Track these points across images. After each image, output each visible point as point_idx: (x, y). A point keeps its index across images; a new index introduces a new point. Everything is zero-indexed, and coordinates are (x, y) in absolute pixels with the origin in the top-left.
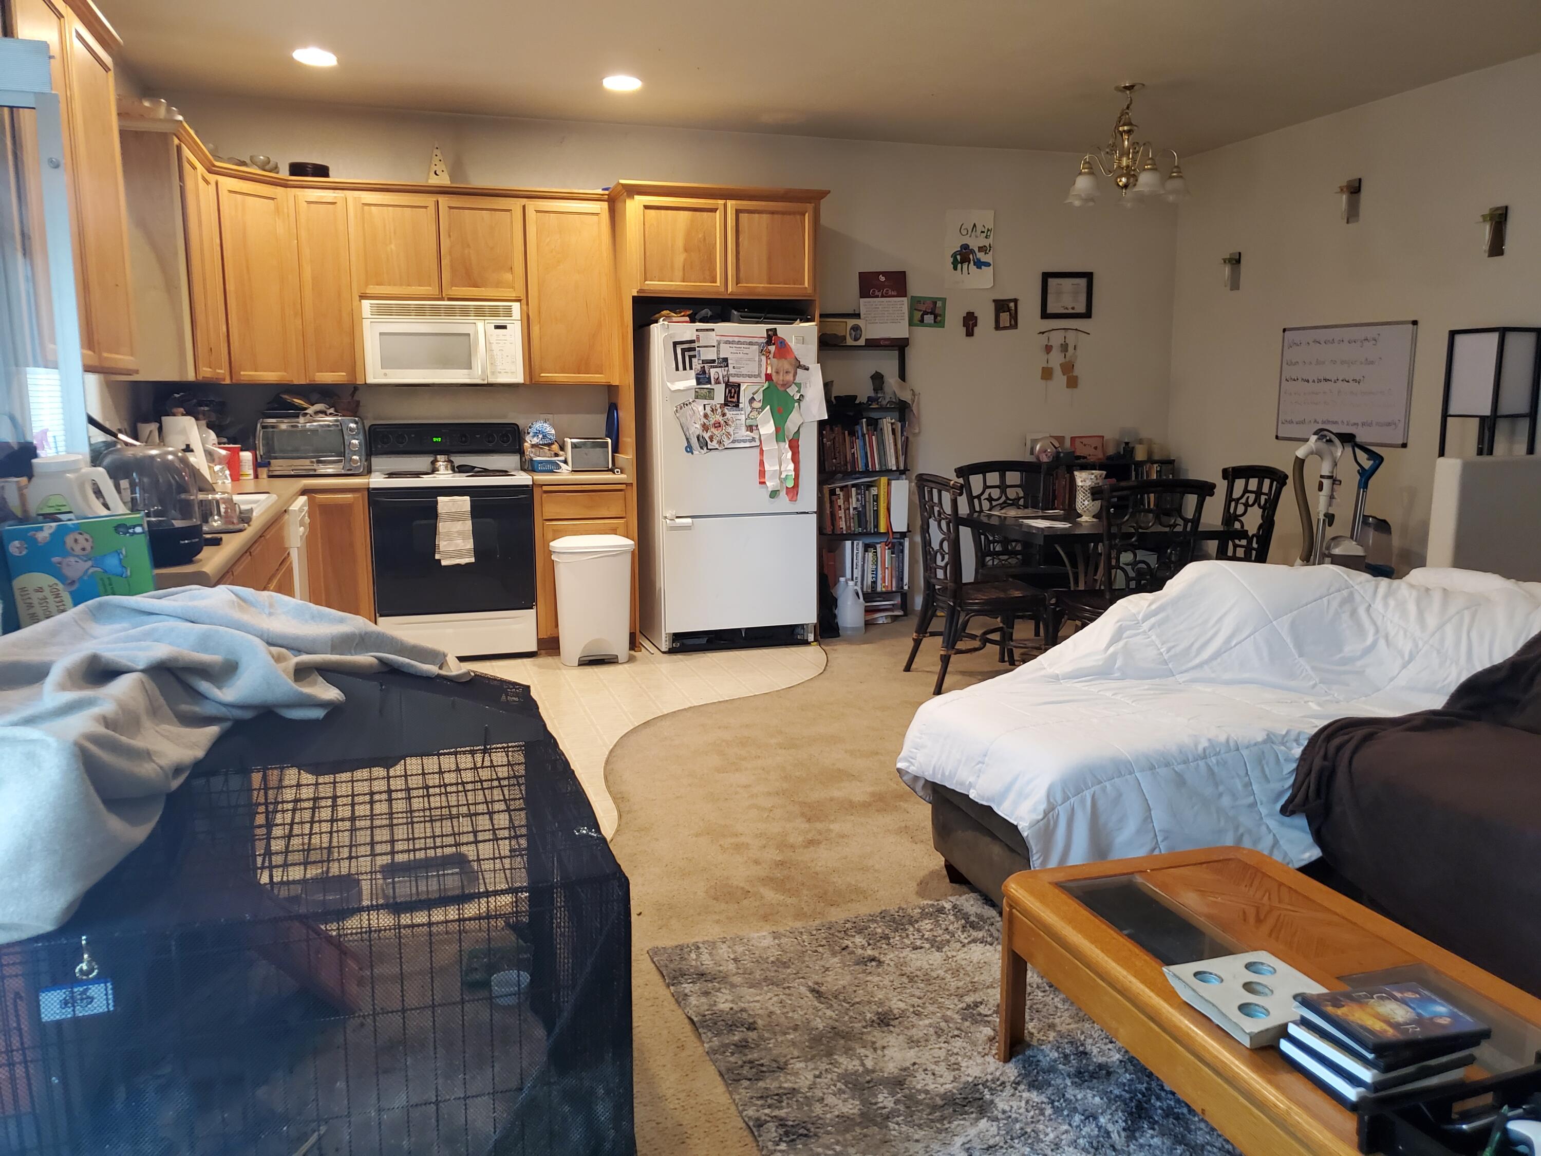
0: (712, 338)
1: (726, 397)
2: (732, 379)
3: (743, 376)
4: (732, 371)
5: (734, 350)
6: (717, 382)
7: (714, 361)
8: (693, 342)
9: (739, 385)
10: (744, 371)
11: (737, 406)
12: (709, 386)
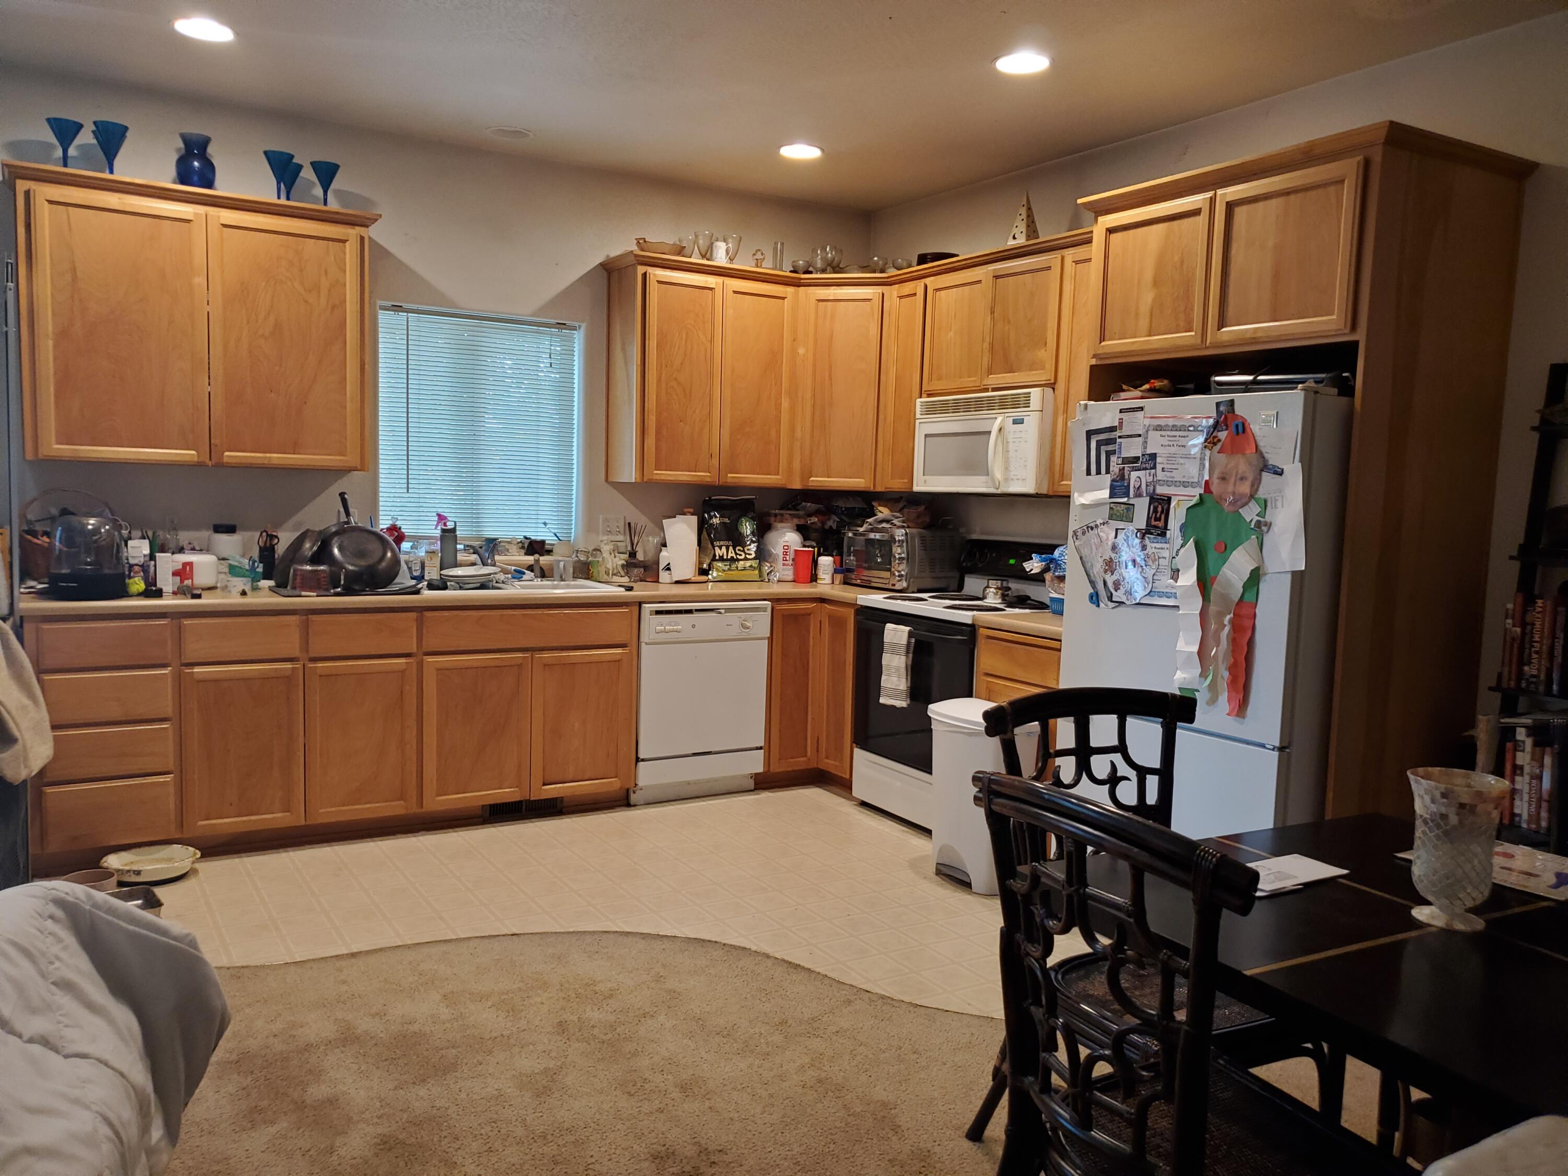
0: (1137, 423)
1: (1149, 518)
2: (1161, 490)
3: (1175, 484)
4: (1160, 475)
5: (1165, 441)
6: (1138, 495)
7: (1136, 459)
8: (1112, 429)
9: (1169, 500)
10: (1178, 476)
11: (1163, 534)
12: (1125, 500)
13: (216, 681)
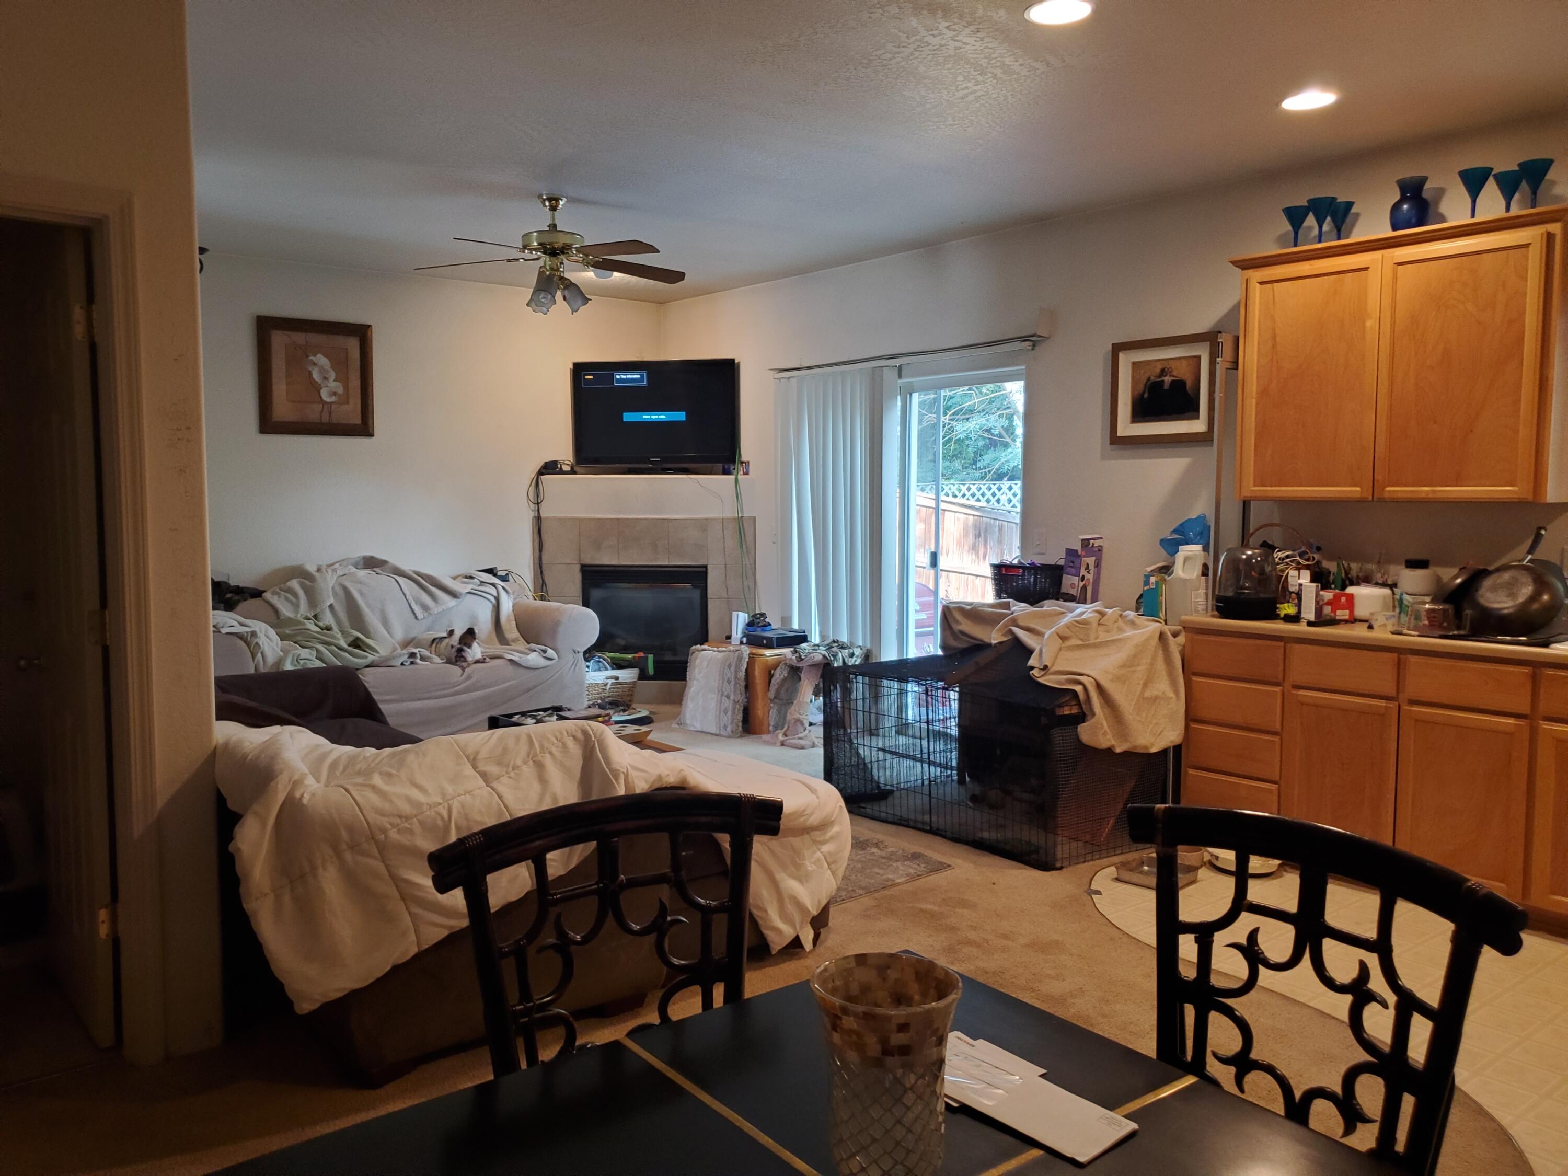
13: (1316, 706)
